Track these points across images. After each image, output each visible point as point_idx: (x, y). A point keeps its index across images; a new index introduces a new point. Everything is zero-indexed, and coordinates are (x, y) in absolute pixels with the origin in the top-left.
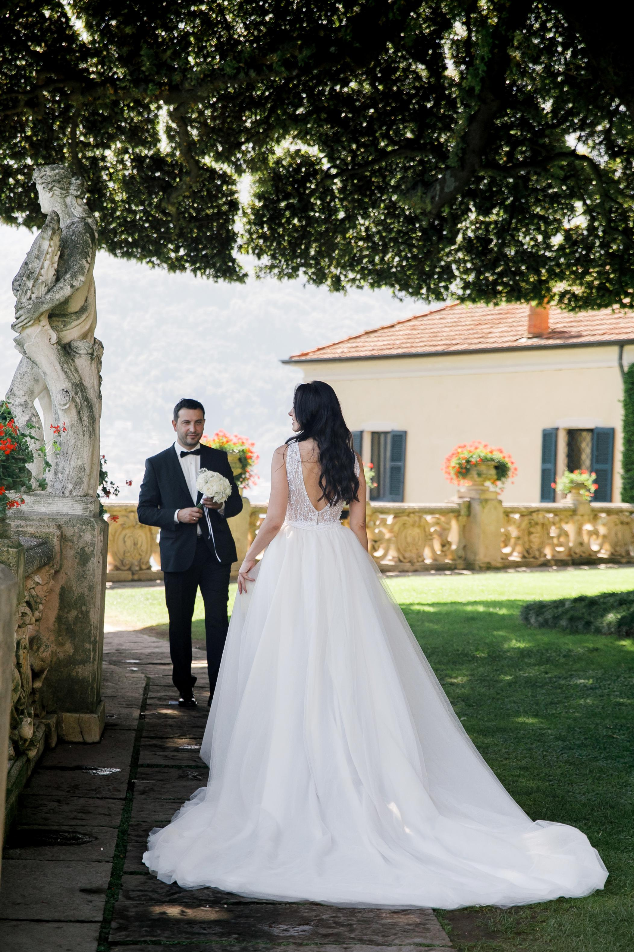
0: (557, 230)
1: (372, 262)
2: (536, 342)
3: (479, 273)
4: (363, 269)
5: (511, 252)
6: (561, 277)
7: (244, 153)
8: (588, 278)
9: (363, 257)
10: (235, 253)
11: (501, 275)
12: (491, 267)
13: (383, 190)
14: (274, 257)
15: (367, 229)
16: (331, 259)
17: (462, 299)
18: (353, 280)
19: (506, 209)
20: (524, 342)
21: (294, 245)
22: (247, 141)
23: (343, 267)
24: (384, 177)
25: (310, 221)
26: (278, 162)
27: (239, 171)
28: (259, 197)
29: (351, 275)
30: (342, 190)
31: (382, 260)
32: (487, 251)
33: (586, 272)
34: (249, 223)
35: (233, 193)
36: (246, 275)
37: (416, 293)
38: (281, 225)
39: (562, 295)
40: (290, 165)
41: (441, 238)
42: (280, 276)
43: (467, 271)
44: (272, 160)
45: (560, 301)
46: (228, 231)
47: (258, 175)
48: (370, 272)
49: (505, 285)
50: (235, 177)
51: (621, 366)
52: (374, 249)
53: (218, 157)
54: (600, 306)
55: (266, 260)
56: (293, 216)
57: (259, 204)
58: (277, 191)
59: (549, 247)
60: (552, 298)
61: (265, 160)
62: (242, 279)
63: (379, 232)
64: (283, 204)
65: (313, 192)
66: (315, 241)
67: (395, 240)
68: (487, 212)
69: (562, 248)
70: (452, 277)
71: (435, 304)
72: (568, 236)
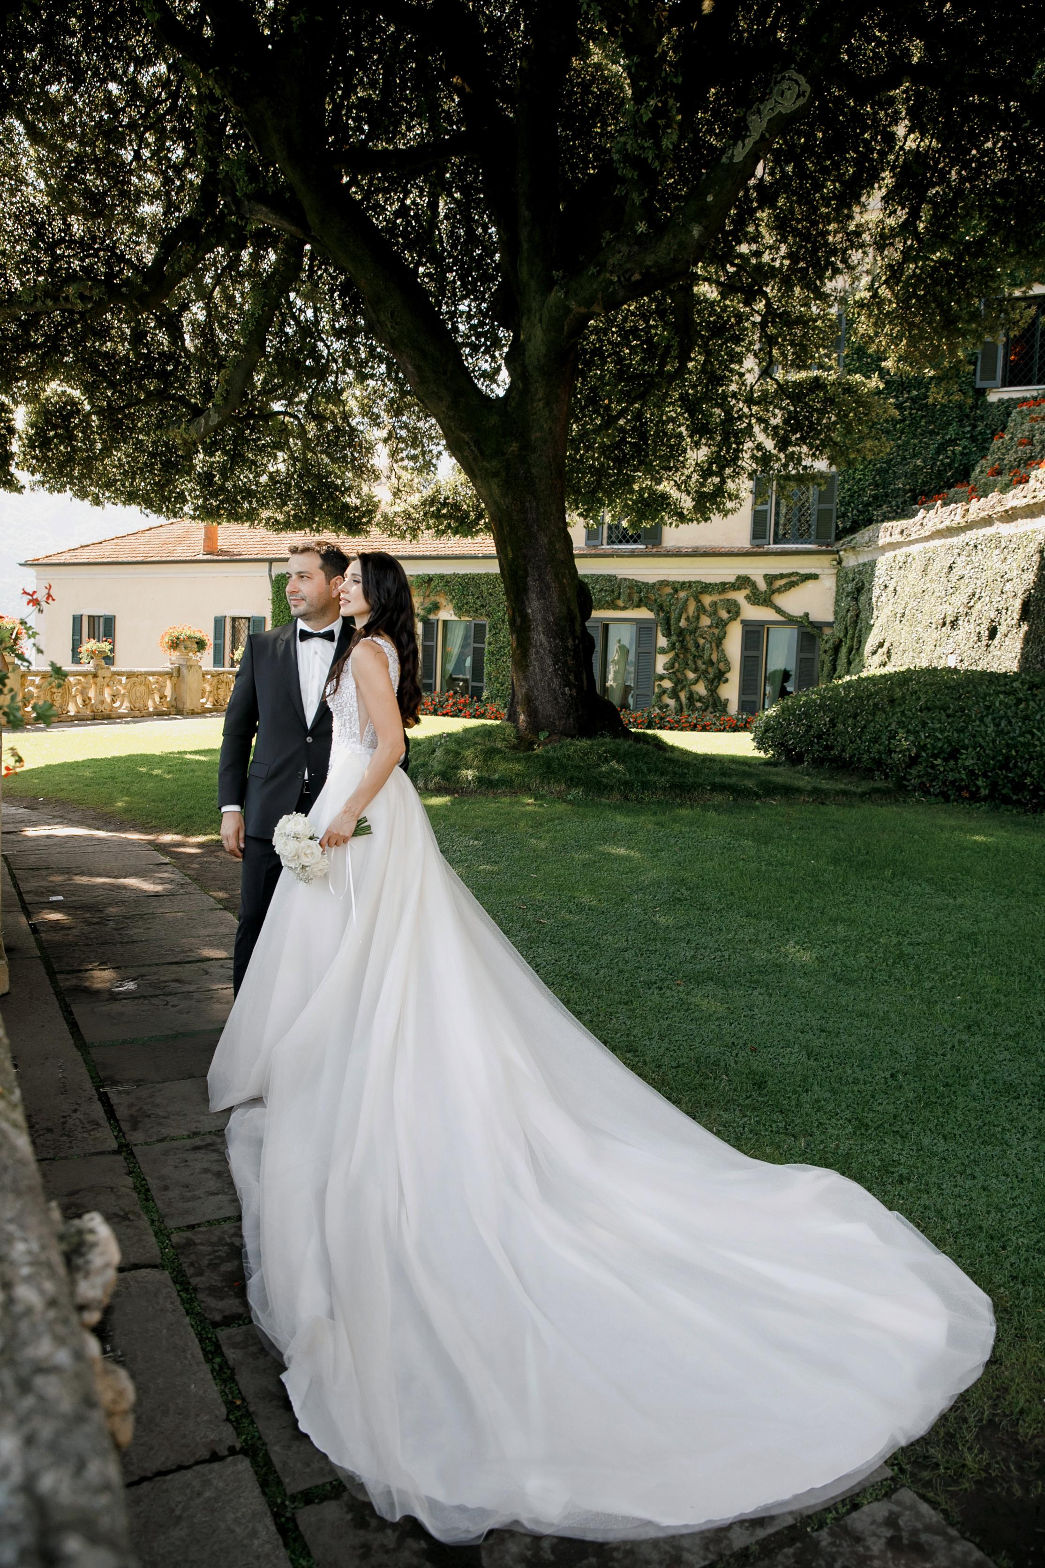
0: (264, 472)
1: (123, 485)
2: (209, 557)
3: (206, 499)
4: (116, 490)
5: (229, 485)
6: (266, 506)
7: (20, 388)
8: (286, 508)
9: (116, 481)
10: (12, 469)
11: (222, 502)
12: (215, 495)
13: (132, 430)
14: (44, 474)
15: (119, 459)
16: (91, 479)
17: (193, 518)
18: (110, 497)
19: (225, 453)
20: (201, 557)
21: (61, 466)
22: (22, 378)
23: (100, 487)
24: (133, 421)
25: (75, 450)
26: (48, 399)
27: (16, 403)
28: (33, 425)
29: (107, 494)
30: (99, 427)
31: (131, 484)
32: (211, 483)
33: (285, 504)
34: (24, 446)
35: (10, 420)
36: (23, 487)
37: (159, 511)
38: (51, 450)
39: (269, 519)
40: (57, 403)
41: (178, 472)
42: (51, 490)
43: (197, 497)
44: (42, 398)
45: (267, 523)
46: (6, 450)
47: (31, 407)
48: (122, 493)
49: (226, 509)
50: (12, 407)
51: (270, 576)
52: (125, 473)
54: (296, 529)
55: (38, 477)
56: (61, 443)
57: (32, 432)
58: (48, 422)
59: (257, 484)
60: (260, 521)
61: (37, 396)
62: (19, 490)
63: (128, 463)
64: (52, 433)
65: (76, 426)
66: (79, 464)
67: (141, 469)
68: (212, 455)
69: (267, 485)
70: (185, 501)
71: (172, 520)
72: (271, 477)
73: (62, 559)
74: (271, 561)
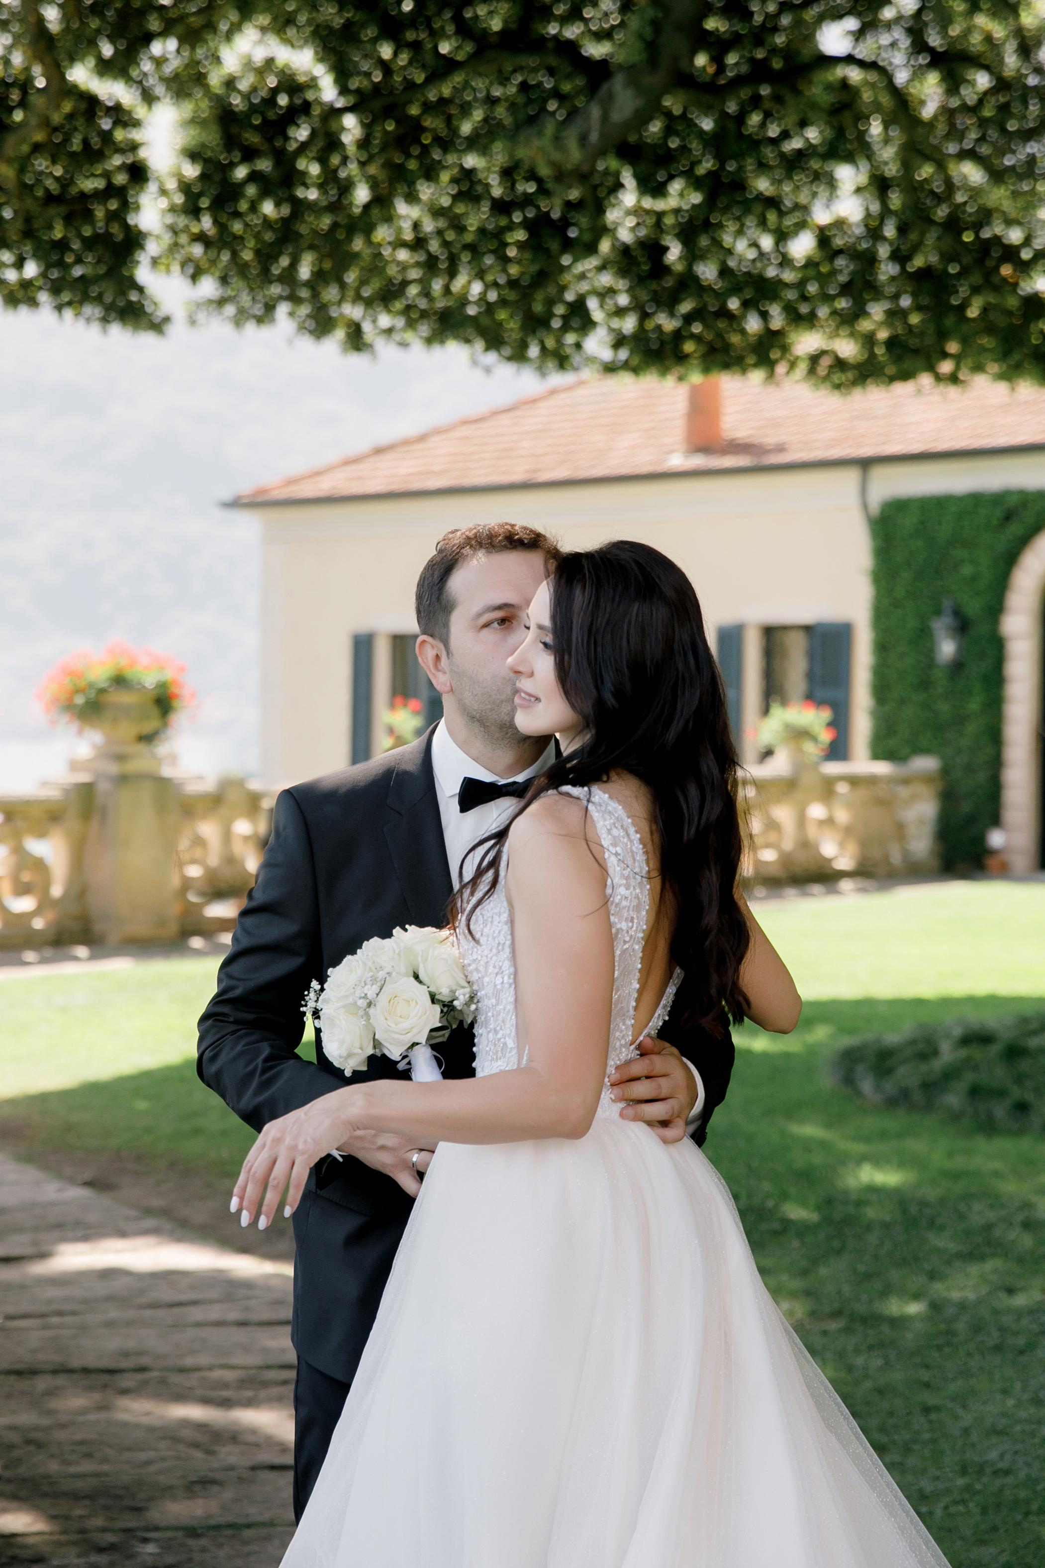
0: (802, 225)
1: (426, 293)
2: (699, 461)
3: (644, 316)
4: (408, 308)
5: (707, 272)
6: (809, 321)
7: (159, 62)
8: (865, 325)
9: (405, 283)
10: (143, 274)
11: (688, 319)
12: (669, 303)
13: (446, 143)
14: (224, 280)
15: (416, 226)
16: (343, 285)
17: (610, 368)
18: (389, 331)
19: (696, 183)
20: (677, 461)
21: (266, 256)
22: (164, 34)
23: (368, 303)
24: (449, 119)
25: (299, 207)
26: (230, 83)
27: (149, 98)
28: (193, 155)
29: (385, 320)
30: (364, 144)
31: (447, 290)
32: (659, 269)
33: (859, 312)
34: (172, 209)
35: (134, 147)
36: (167, 319)
37: (519, 356)
38: (237, 215)
39: (815, 359)
40: (254, 89)
41: (568, 245)
42: (239, 320)
43: (620, 312)
44: (215, 80)
45: (812, 371)
46: (127, 228)
47: (187, 109)
48: (424, 314)
49: (698, 338)
50: (140, 111)
51: (865, 506)
52: (431, 265)
53: (105, 68)
54: (892, 379)
55: (208, 287)
56: (265, 193)
57: (191, 171)
58: (230, 141)
59: (785, 261)
60: (793, 365)
61: (200, 79)
62: (158, 326)
63: (440, 233)
64: (241, 172)
65: (303, 147)
66: (311, 247)
67: (471, 248)
68: (658, 190)
69: (810, 263)
70: (587, 324)
71: (557, 379)
72: (824, 238)
73: (325, 486)
74: (866, 464)
